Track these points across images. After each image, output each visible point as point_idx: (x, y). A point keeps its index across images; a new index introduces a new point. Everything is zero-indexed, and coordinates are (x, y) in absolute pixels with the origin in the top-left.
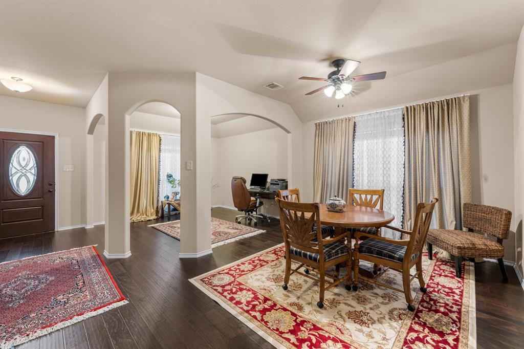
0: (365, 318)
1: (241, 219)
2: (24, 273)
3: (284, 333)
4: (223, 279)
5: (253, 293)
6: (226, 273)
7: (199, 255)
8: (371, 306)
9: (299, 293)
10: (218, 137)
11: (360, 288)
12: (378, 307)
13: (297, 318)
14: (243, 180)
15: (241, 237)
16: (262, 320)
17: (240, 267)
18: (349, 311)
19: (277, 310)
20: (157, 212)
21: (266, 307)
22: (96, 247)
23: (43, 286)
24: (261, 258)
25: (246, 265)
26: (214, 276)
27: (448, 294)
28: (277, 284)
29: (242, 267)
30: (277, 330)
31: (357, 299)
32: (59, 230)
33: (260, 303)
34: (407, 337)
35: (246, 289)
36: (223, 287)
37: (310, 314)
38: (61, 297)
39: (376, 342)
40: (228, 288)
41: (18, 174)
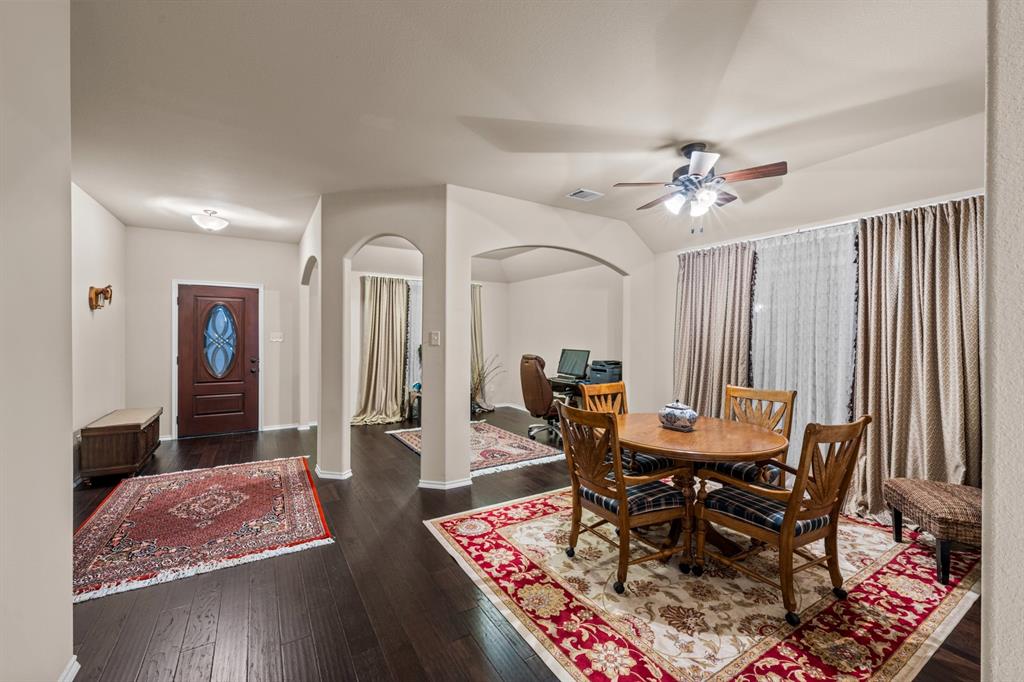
0: (691, 621)
1: (536, 430)
2: (216, 486)
3: (542, 618)
4: (475, 527)
5: (514, 554)
6: (482, 519)
7: (449, 485)
8: (714, 603)
9: (591, 565)
10: (508, 282)
11: (709, 572)
12: (727, 607)
13: (571, 601)
14: (539, 362)
15: (527, 463)
16: (515, 595)
17: (508, 512)
18: (668, 606)
19: (543, 584)
20: (403, 410)
21: (528, 577)
22: (308, 459)
23: (235, 506)
24: (549, 502)
25: (519, 510)
26: (462, 520)
27: (894, 609)
28: (560, 545)
29: (510, 513)
30: (533, 612)
31: (694, 590)
32: (265, 430)
33: (520, 570)
34: (757, 661)
35: (505, 547)
36: (471, 538)
37: (596, 599)
38: (254, 523)
39: (693, 660)
40: (479, 541)
41: (214, 346)
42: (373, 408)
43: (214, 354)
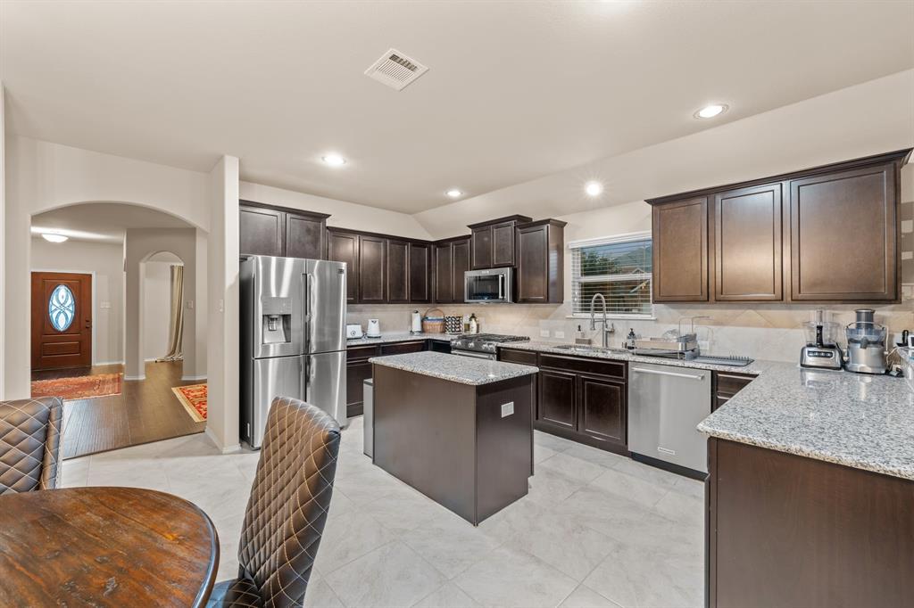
32: (97, 365)
41: (57, 312)
42: (180, 351)
43: (57, 317)
